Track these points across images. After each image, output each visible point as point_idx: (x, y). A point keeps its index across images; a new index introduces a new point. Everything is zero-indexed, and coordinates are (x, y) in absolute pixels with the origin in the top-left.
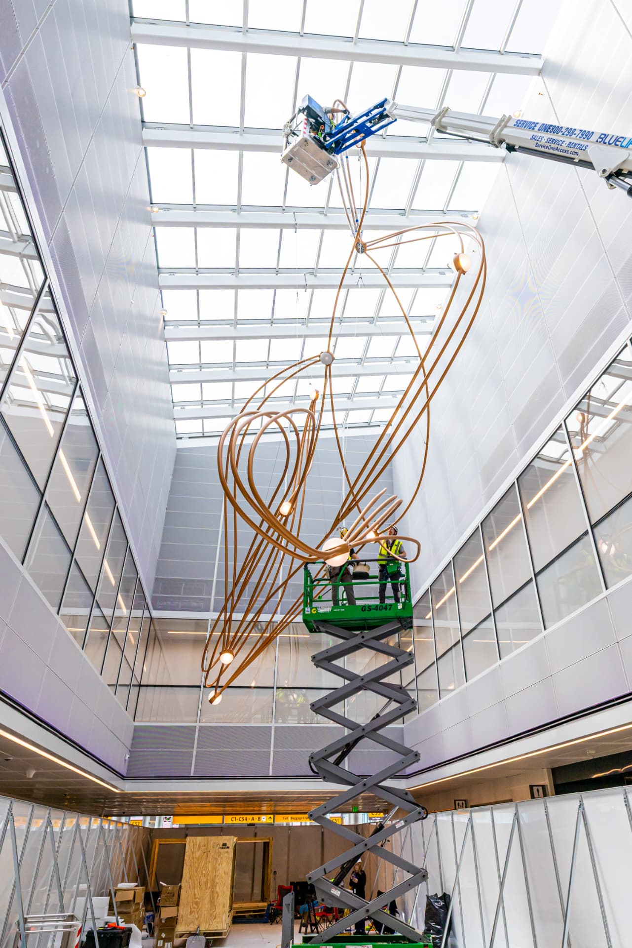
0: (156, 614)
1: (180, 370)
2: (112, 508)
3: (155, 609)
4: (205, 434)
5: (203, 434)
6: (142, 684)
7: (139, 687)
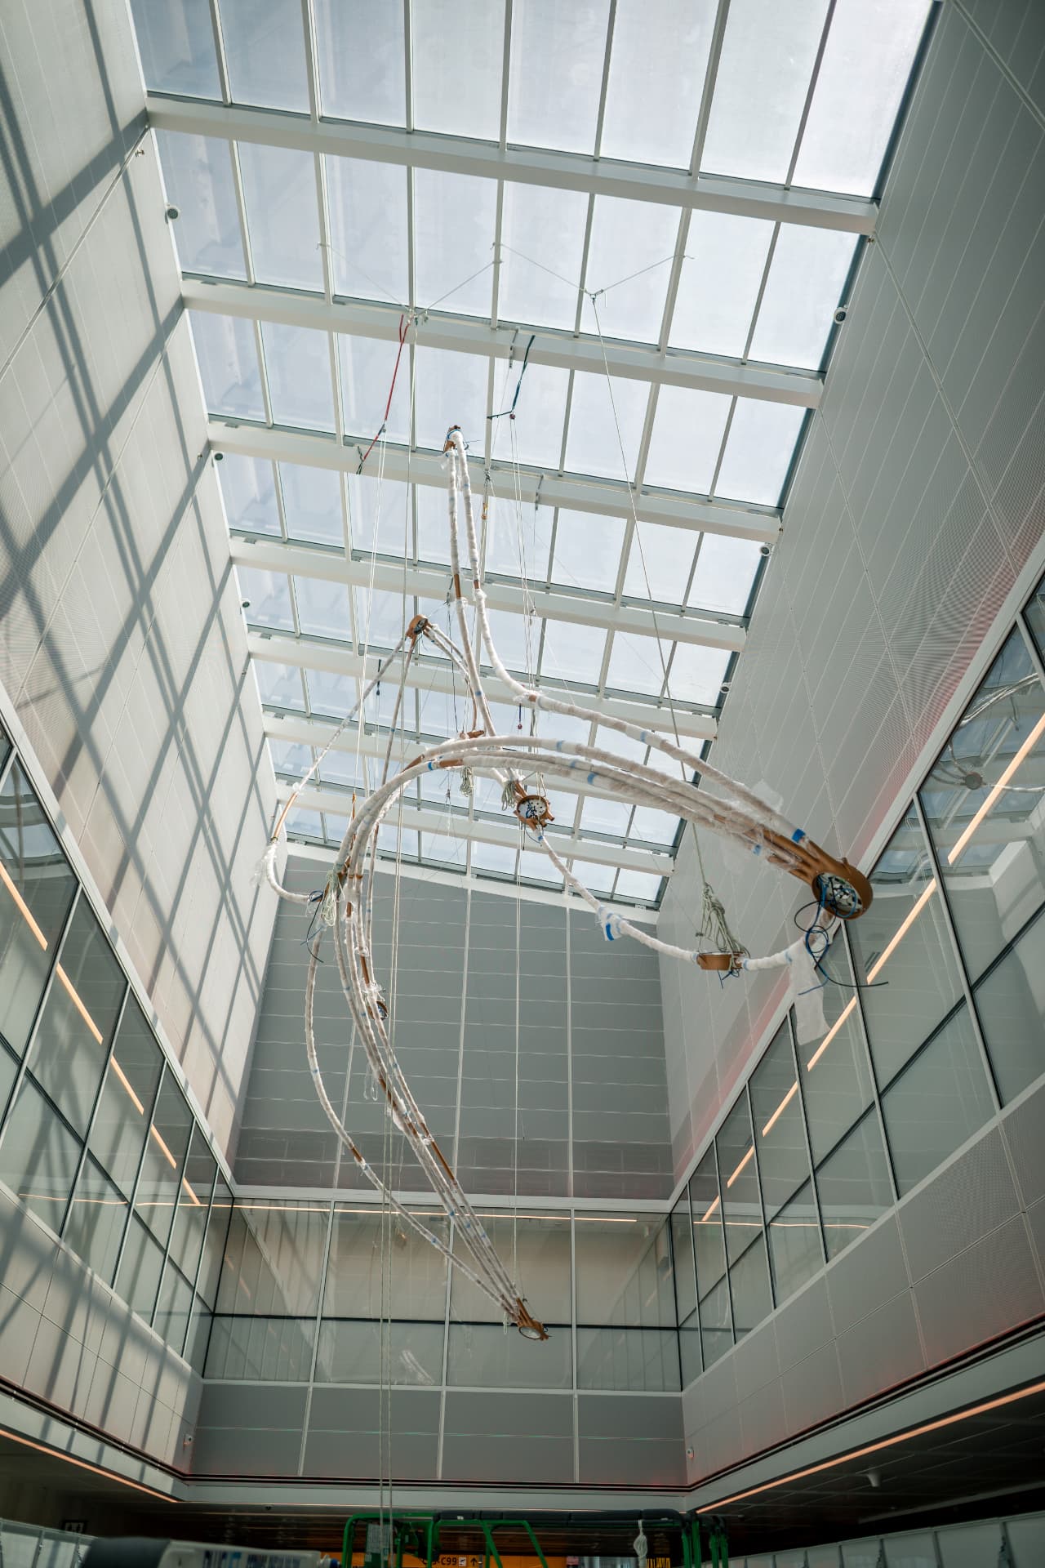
6: (216, 1312)
7: (211, 1318)
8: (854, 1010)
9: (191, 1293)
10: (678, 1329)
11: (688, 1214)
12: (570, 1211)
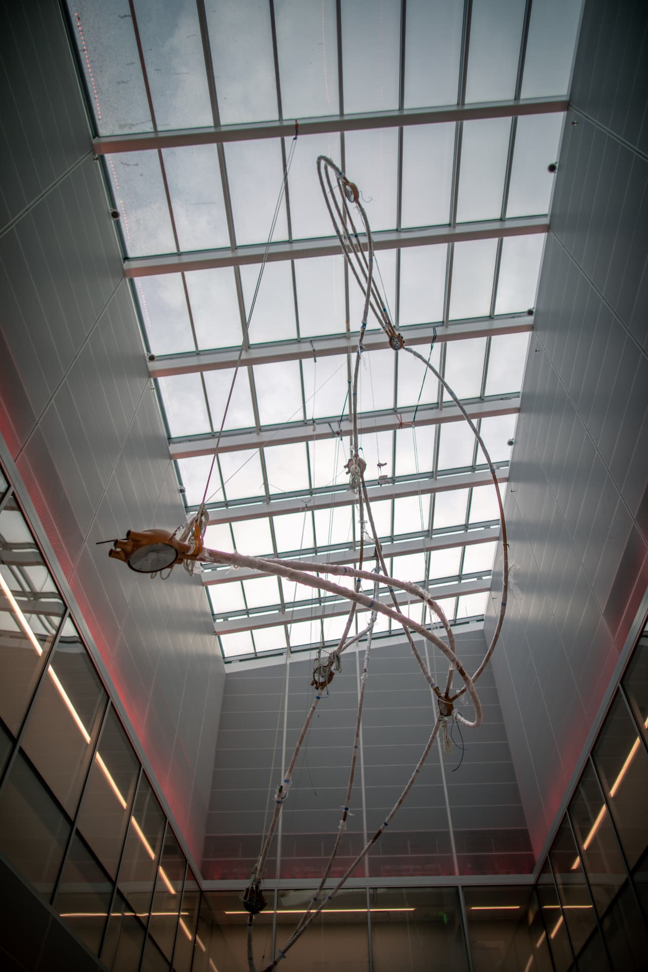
0: (206, 885)
1: (214, 569)
2: (137, 772)
3: (205, 878)
5: (256, 655)
12: (458, 887)
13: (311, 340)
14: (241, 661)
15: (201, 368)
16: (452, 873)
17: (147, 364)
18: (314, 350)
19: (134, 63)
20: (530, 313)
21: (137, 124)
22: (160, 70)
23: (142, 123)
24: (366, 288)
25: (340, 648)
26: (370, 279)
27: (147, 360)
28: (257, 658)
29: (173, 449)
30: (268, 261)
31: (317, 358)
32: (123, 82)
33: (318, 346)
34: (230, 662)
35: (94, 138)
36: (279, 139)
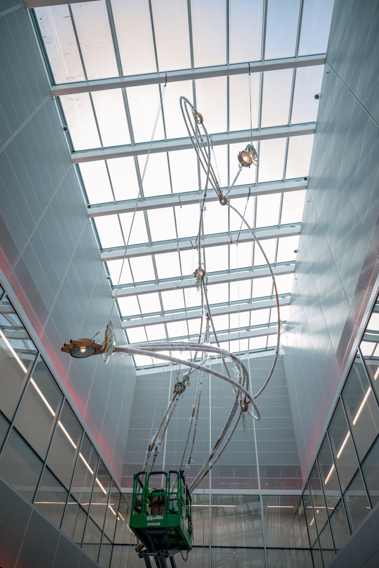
0: (124, 490)
1: (129, 320)
3: (123, 487)
4: (155, 365)
5: (154, 366)
6: (114, 543)
7: (112, 546)
8: (371, 392)
9: (101, 533)
10: (311, 549)
11: (310, 496)
12: (259, 495)
13: (179, 195)
14: (145, 369)
15: (118, 212)
16: (257, 488)
17: (86, 210)
18: (180, 202)
19: (73, 43)
20: (305, 179)
21: (76, 77)
22: (88, 46)
23: (79, 76)
24: (207, 171)
25: (189, 373)
26: (209, 165)
27: (86, 207)
28: (154, 367)
29: (103, 256)
30: (151, 153)
31: (182, 206)
32: (67, 54)
33: (183, 199)
34: (139, 369)
35: (52, 86)
36: (158, 85)
